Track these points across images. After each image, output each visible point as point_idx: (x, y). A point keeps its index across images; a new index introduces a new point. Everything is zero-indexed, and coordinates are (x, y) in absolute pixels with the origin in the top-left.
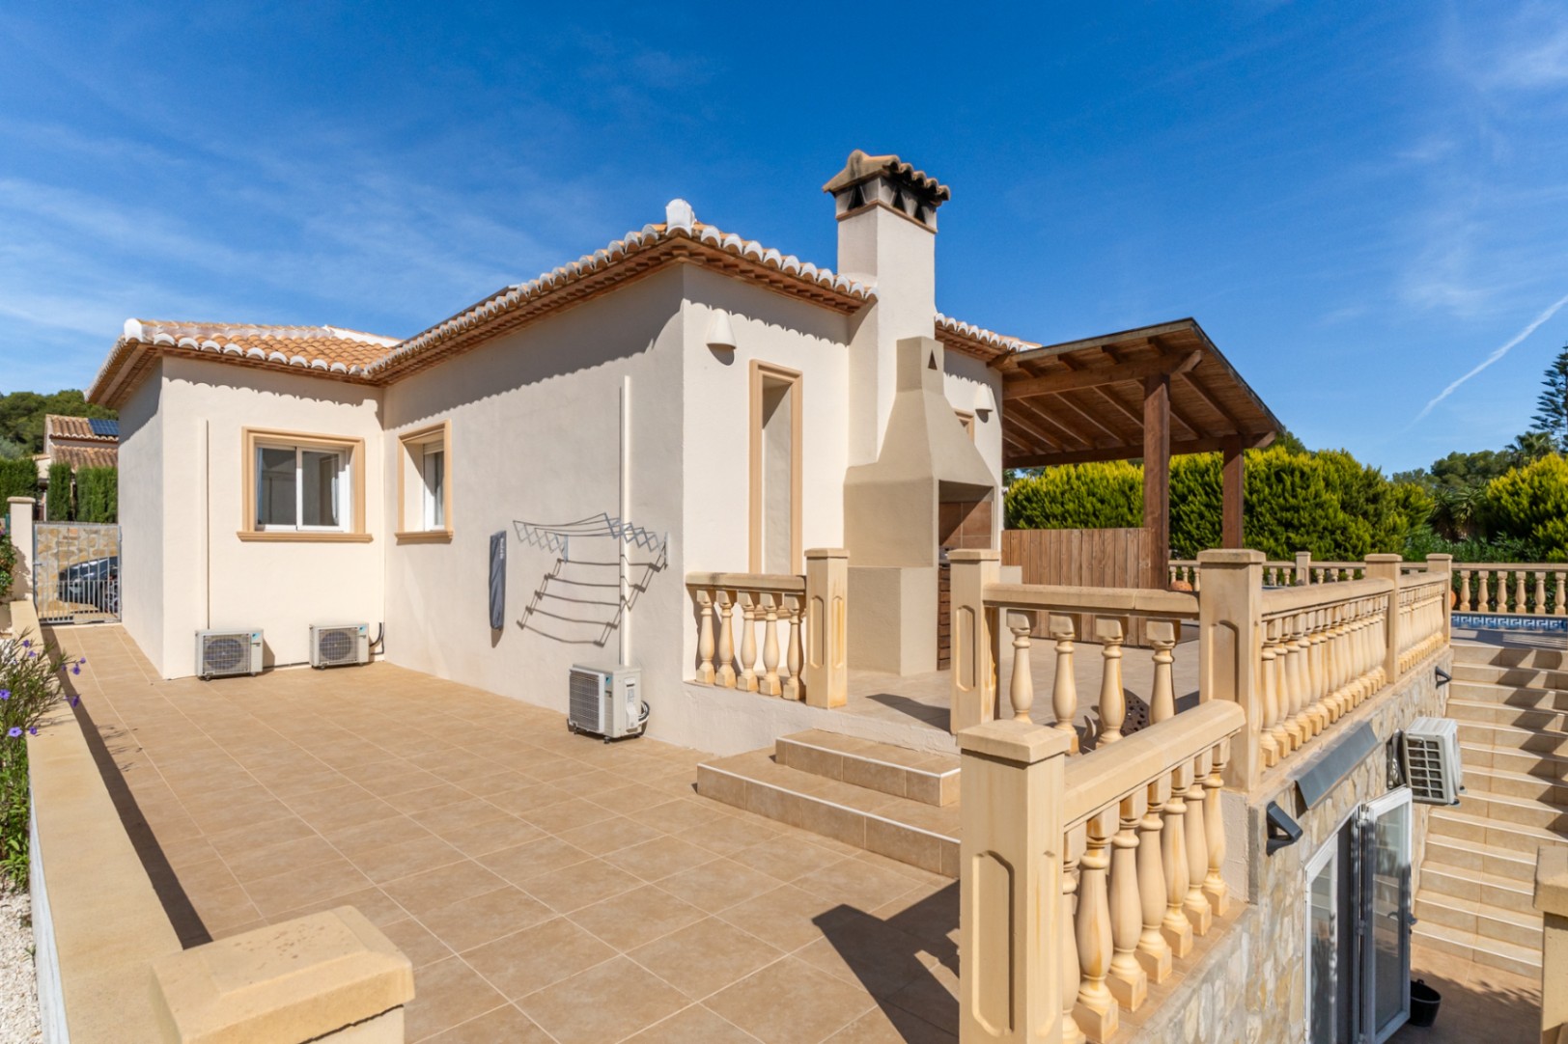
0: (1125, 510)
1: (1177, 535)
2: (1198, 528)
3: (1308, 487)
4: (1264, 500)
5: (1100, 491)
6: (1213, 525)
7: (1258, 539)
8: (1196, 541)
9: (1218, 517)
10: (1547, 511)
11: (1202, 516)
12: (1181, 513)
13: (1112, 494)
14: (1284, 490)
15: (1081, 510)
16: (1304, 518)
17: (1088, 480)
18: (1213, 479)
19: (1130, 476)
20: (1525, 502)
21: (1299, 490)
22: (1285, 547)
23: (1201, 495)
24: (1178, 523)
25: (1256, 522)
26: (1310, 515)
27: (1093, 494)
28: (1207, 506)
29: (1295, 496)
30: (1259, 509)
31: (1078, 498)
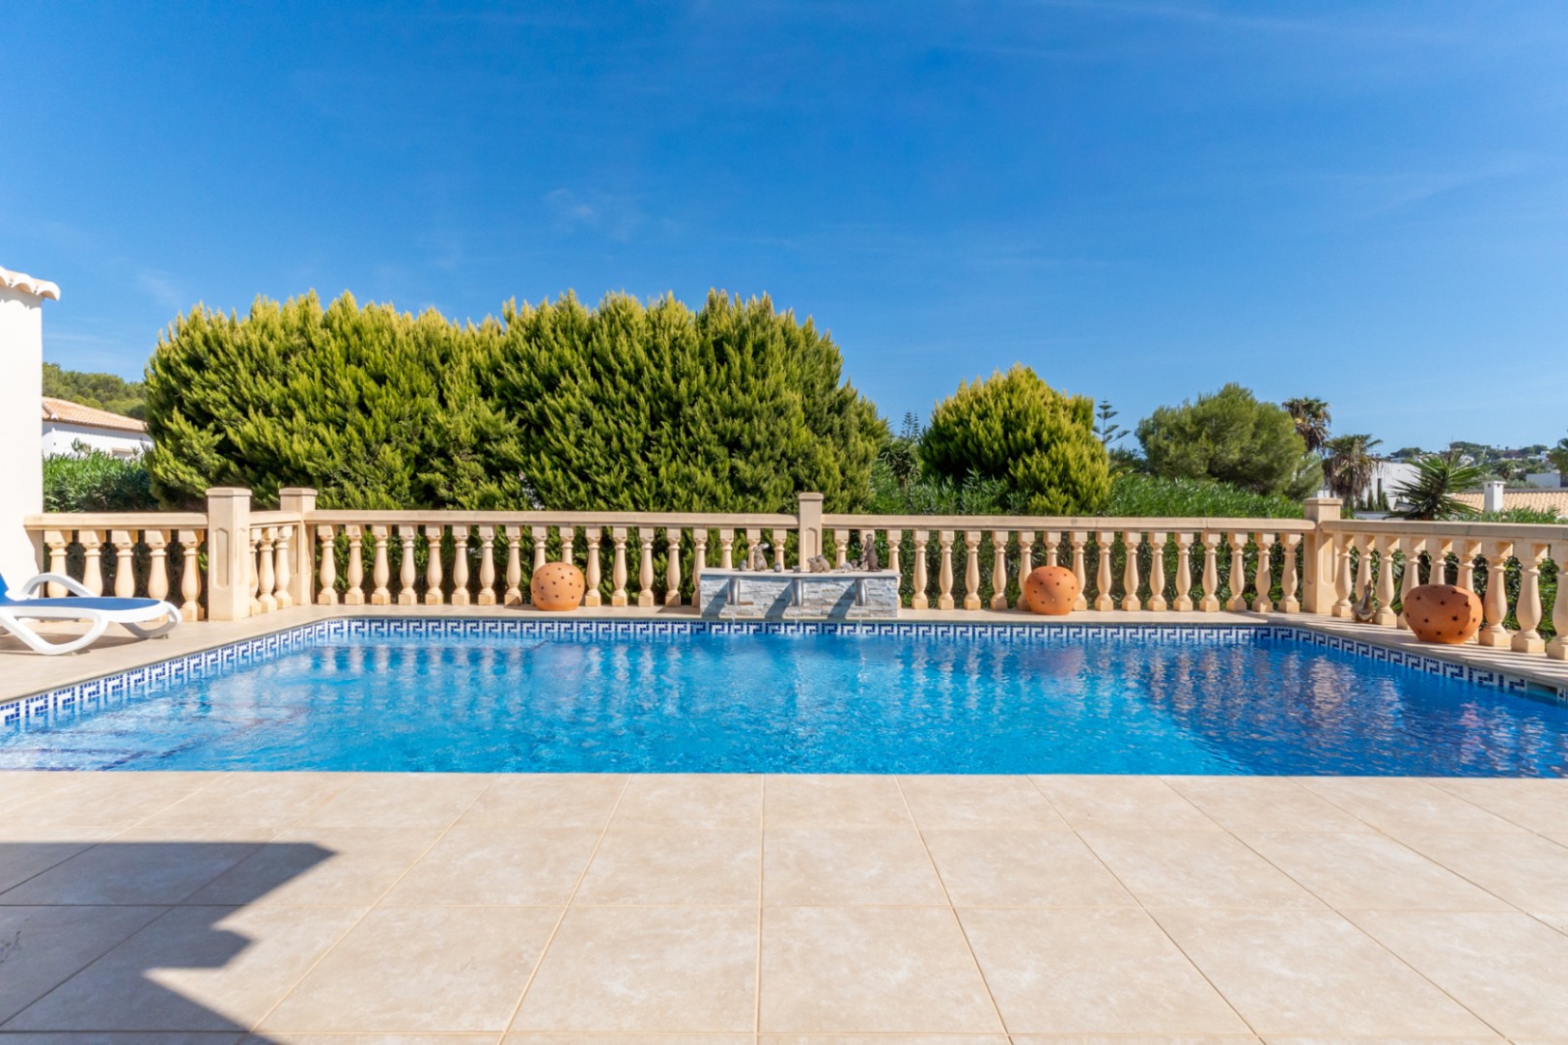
0: (433, 401)
1: (538, 458)
2: (579, 444)
3: (765, 375)
4: (698, 394)
5: (375, 355)
6: (608, 440)
7: (686, 470)
8: (574, 471)
9: (616, 423)
10: (1025, 440)
11: (587, 421)
12: (547, 411)
13: (402, 364)
14: (728, 376)
15: (329, 392)
16: (760, 433)
17: (347, 328)
18: (607, 345)
19: (443, 333)
20: (998, 427)
21: (752, 380)
22: (728, 485)
23: (586, 378)
24: (540, 432)
25: (683, 435)
26: (767, 428)
27: (353, 358)
28: (595, 399)
29: (745, 391)
30: (689, 411)
31: (322, 366)
